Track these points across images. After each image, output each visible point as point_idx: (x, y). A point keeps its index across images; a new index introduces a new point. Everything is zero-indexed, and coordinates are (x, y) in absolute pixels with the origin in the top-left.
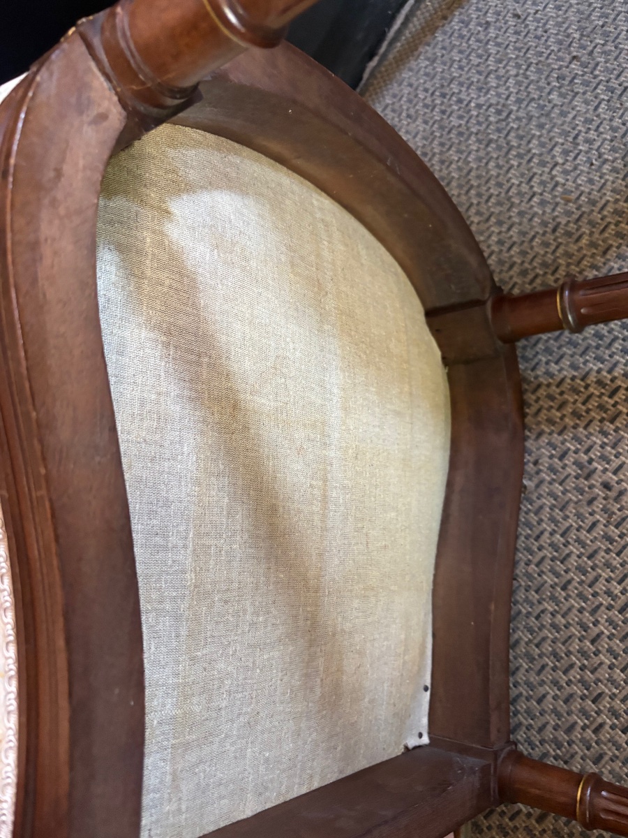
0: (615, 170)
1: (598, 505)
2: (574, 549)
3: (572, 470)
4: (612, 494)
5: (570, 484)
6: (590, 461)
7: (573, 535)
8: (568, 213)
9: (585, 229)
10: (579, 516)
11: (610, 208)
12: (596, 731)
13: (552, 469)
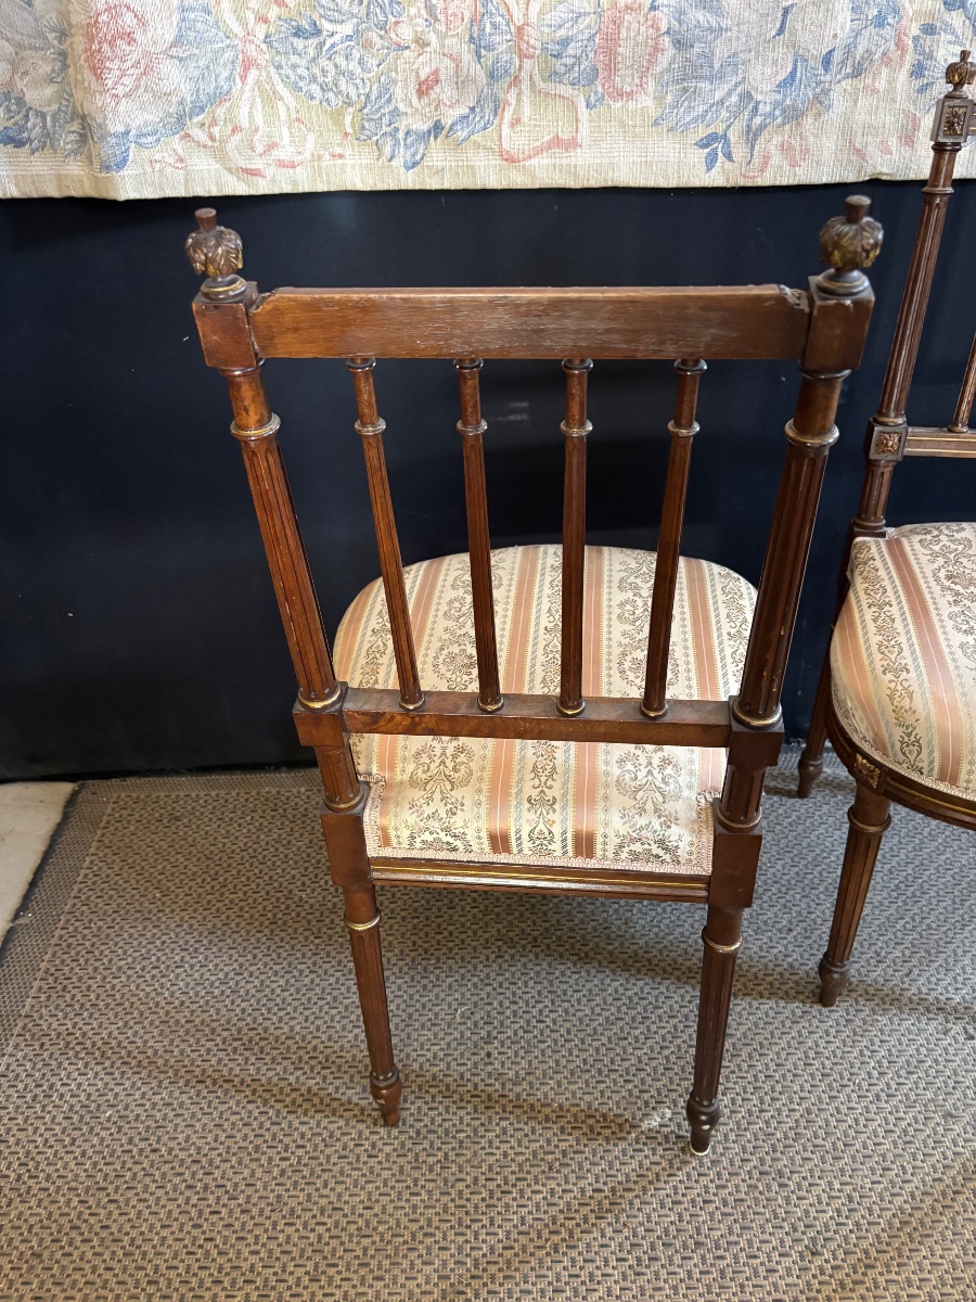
0: (657, 934)
1: (475, 1058)
2: (442, 1066)
3: (483, 1033)
4: (487, 1060)
5: (475, 1038)
6: (496, 1038)
7: (449, 1058)
8: (619, 928)
9: (617, 944)
10: (462, 1054)
11: (635, 947)
12: (356, 1145)
13: (476, 1024)
